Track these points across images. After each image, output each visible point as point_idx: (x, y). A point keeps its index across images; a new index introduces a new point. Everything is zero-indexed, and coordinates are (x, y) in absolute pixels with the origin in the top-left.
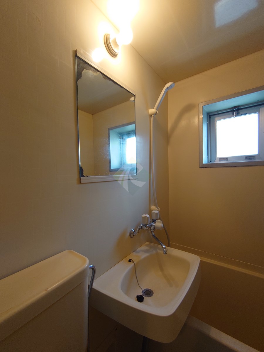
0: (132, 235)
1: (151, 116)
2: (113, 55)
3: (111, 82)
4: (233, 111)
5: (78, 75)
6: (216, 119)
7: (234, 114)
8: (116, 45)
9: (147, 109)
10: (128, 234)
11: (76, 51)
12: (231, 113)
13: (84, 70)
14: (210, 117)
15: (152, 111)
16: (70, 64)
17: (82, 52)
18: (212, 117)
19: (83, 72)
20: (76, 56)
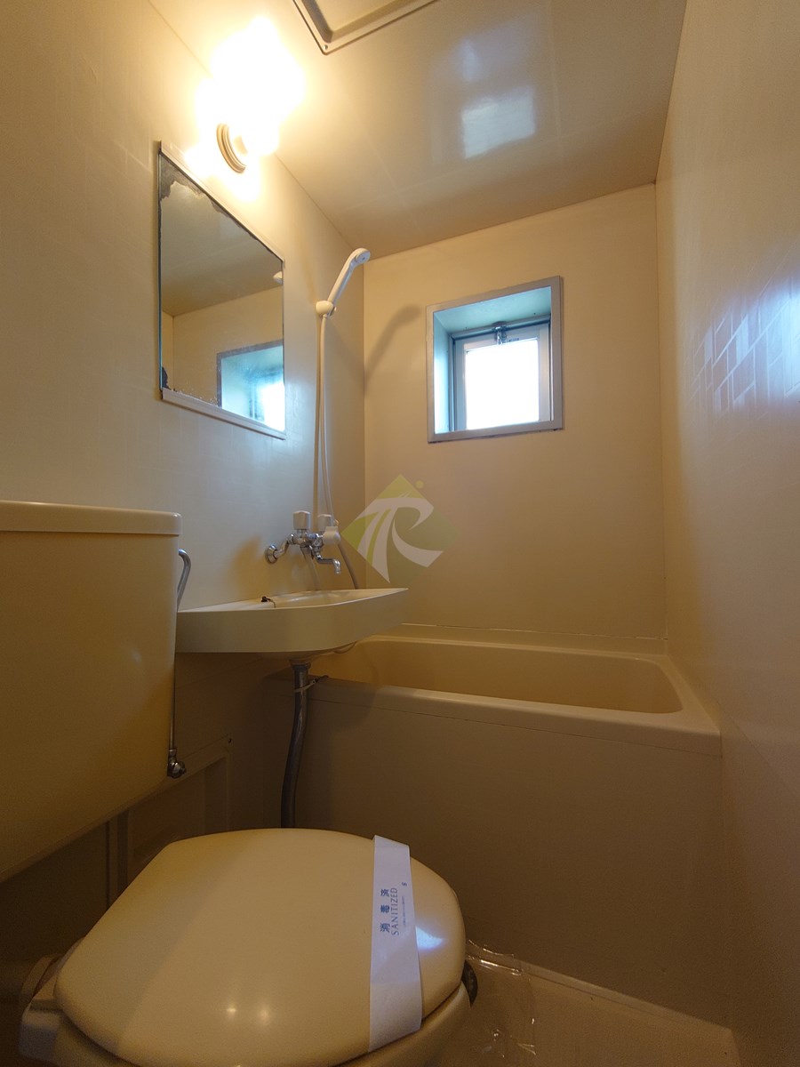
0: (272, 559)
1: (320, 316)
2: (238, 168)
3: (229, 219)
4: (495, 332)
5: (162, 191)
6: (467, 346)
7: (496, 339)
8: (243, 149)
9: (313, 301)
10: (262, 552)
11: (160, 144)
12: (493, 335)
13: (175, 182)
14: (454, 343)
15: (324, 305)
16: (147, 164)
17: (171, 147)
18: (457, 342)
19: (172, 186)
20: (160, 152)
